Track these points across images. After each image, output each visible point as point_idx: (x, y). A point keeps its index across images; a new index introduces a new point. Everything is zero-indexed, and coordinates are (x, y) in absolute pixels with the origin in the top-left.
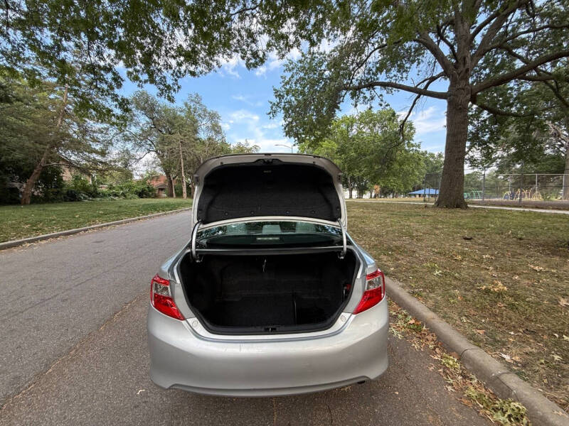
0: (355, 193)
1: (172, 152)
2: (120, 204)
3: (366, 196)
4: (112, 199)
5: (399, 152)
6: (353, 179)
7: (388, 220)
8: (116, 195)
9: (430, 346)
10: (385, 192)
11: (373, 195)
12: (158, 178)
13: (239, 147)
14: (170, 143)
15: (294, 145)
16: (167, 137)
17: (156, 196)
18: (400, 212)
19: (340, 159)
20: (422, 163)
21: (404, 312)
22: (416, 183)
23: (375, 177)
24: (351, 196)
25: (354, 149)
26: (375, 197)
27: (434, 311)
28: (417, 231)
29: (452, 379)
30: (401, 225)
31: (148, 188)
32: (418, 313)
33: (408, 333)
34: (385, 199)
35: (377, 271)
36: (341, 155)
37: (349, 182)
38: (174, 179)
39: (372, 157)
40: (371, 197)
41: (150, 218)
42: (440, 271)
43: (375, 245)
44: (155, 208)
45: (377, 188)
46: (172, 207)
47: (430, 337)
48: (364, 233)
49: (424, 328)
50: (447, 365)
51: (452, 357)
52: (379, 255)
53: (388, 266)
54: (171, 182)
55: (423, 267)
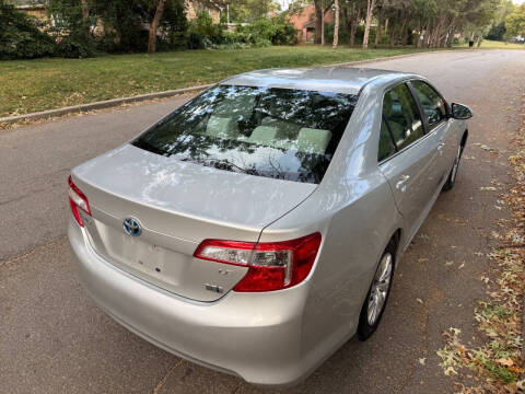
4: (238, 47)
8: (243, 41)
17: (296, 43)
31: (286, 28)
54: (320, 17)
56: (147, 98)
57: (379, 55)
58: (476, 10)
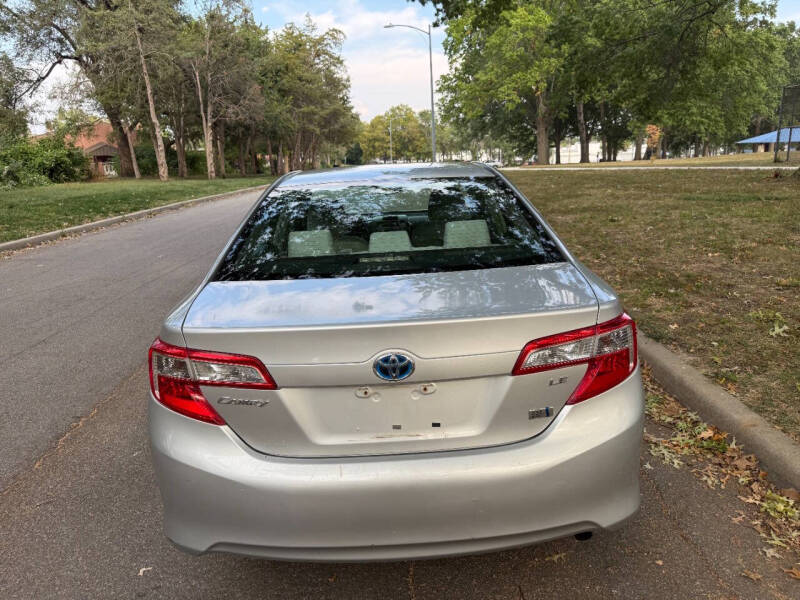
0: (595, 148)
1: (120, 58)
2: (9, 201)
3: (626, 156)
5: (715, 30)
6: (591, 109)
7: (675, 214)
9: (741, 480)
10: (674, 143)
11: (644, 150)
12: (90, 128)
13: (290, 35)
14: (110, 34)
15: (436, 25)
16: (102, 18)
17: (91, 177)
18: (709, 192)
19: (559, 56)
20: (778, 55)
21: (693, 416)
22: (758, 113)
23: (647, 103)
24: (585, 157)
25: (595, 26)
26: (648, 155)
27: (759, 411)
28: (743, 237)
29: (778, 536)
30: (707, 225)
31: (70, 155)
32: (721, 416)
33: (696, 457)
34: (675, 161)
35: (619, 317)
36: (558, 46)
37: (582, 118)
38: (131, 128)
39: (641, 46)
40: (637, 157)
41: (88, 230)
42: (786, 327)
43: (638, 274)
44: (96, 207)
45: (654, 131)
46: (138, 202)
47: (742, 463)
48: (611, 248)
49: (733, 446)
50: (772, 514)
51: (785, 499)
52: (645, 297)
53: (663, 320)
54: (124, 138)
55: (748, 321)
56: (45, 240)
57: (242, 186)
58: (337, 126)
